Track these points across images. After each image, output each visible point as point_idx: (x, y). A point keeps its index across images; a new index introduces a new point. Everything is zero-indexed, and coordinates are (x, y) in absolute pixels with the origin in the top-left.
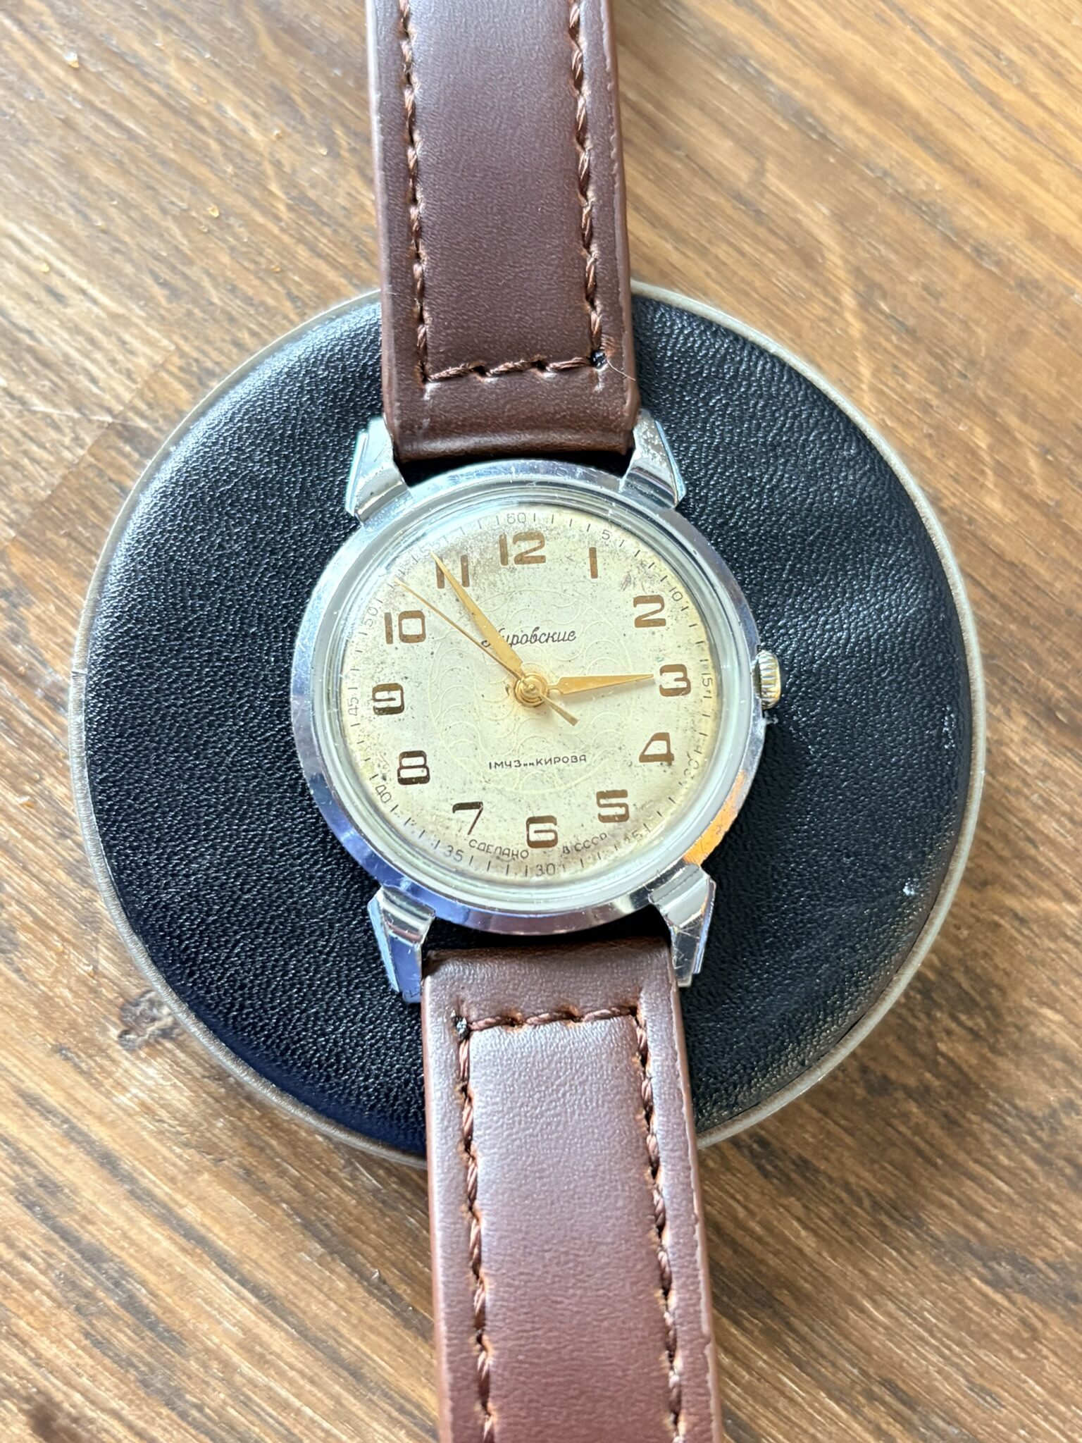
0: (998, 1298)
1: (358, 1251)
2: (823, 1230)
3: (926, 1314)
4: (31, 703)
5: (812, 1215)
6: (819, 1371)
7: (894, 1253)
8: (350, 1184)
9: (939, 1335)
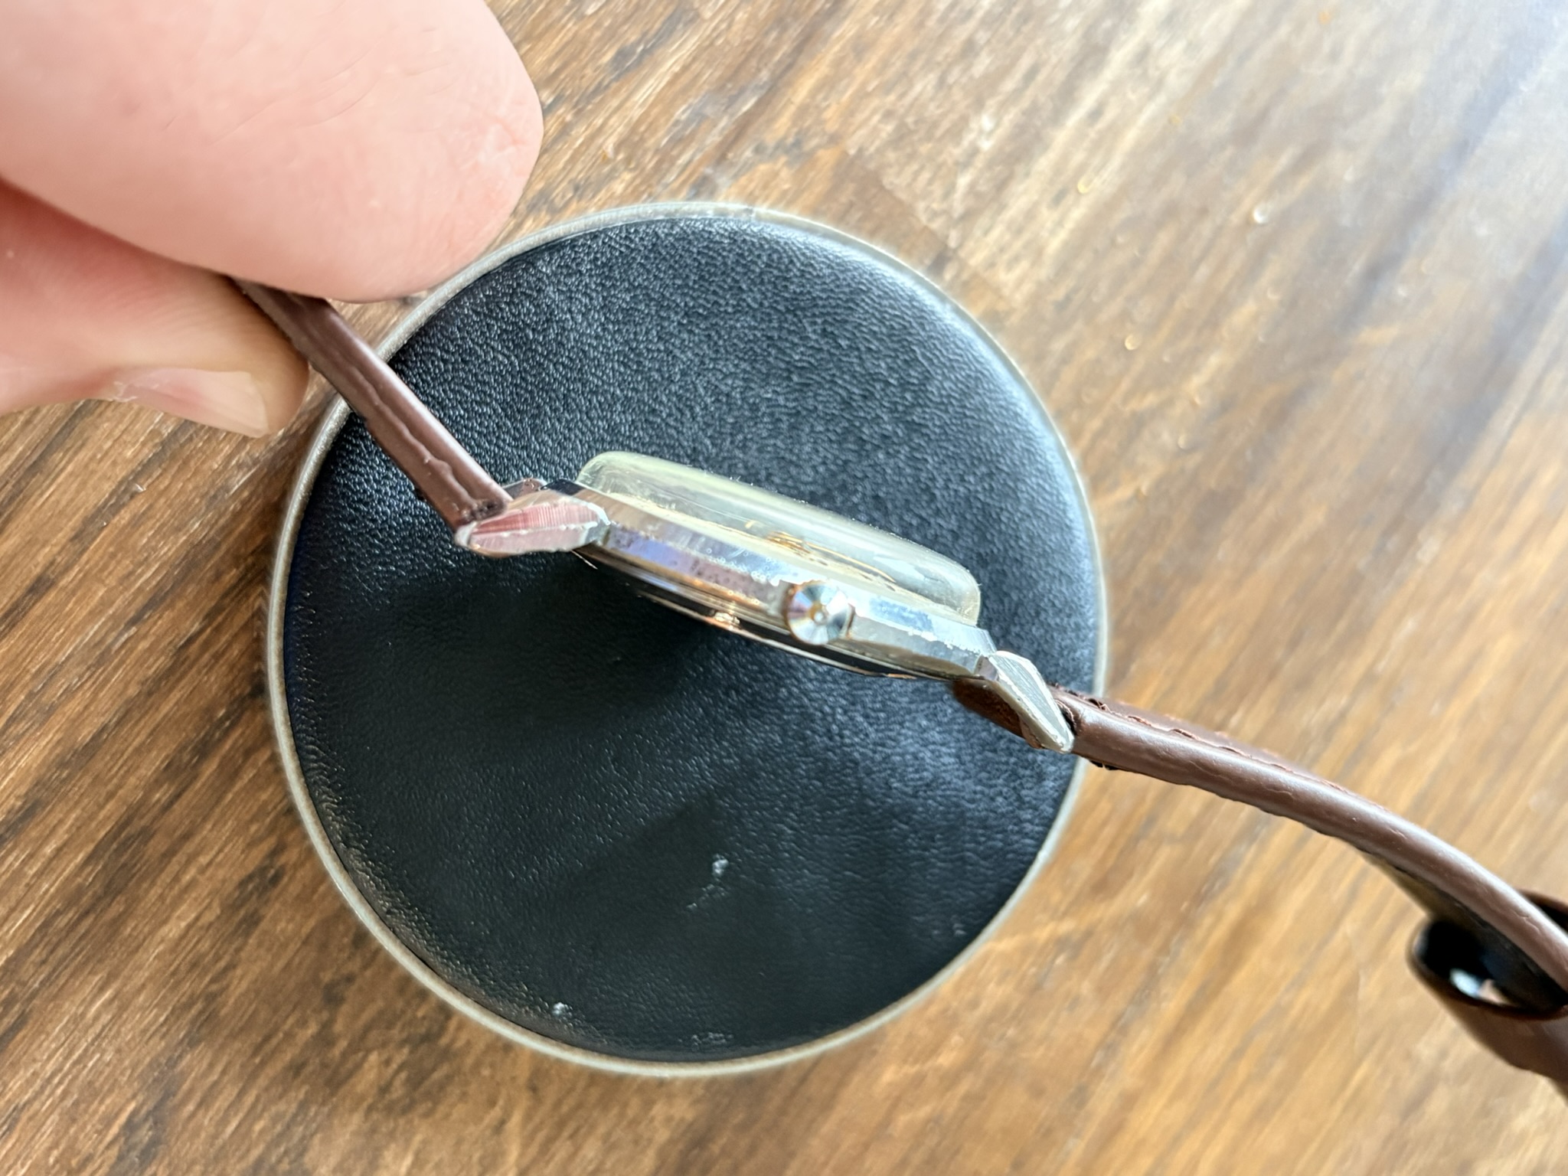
0: (115, 1130)
1: (165, 470)
2: (187, 944)
3: (98, 1056)
4: (701, 163)
5: (202, 933)
6: (36, 946)
7: (162, 1019)
8: (234, 462)
9: (75, 1071)
